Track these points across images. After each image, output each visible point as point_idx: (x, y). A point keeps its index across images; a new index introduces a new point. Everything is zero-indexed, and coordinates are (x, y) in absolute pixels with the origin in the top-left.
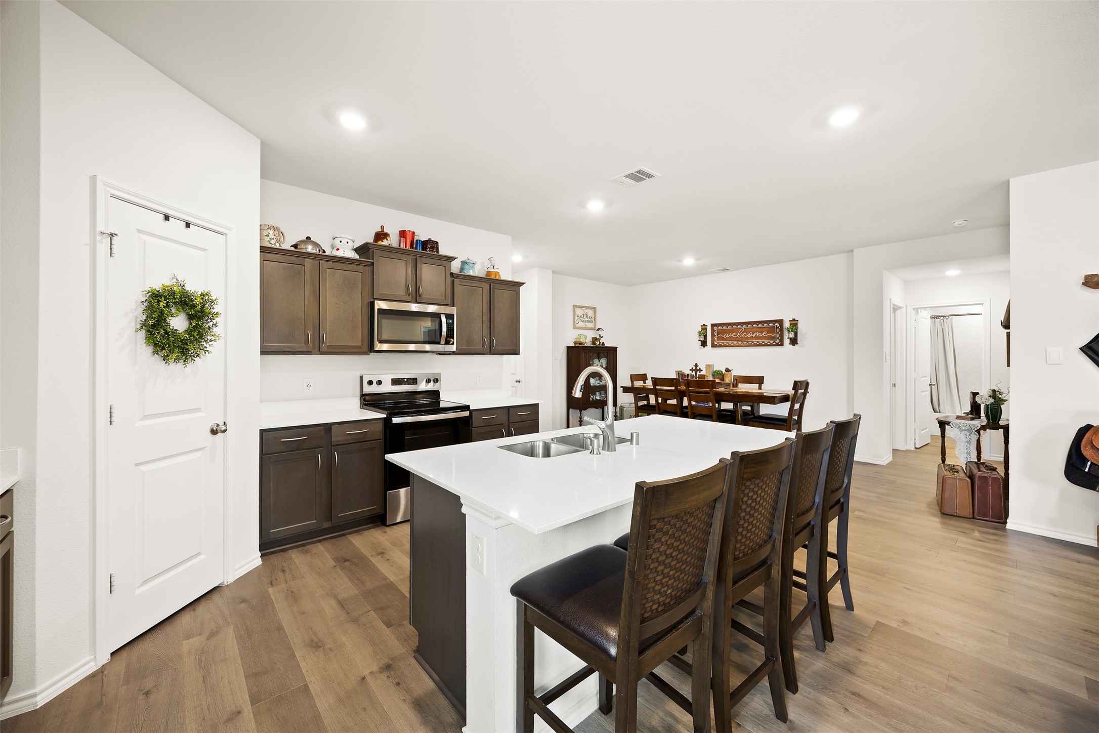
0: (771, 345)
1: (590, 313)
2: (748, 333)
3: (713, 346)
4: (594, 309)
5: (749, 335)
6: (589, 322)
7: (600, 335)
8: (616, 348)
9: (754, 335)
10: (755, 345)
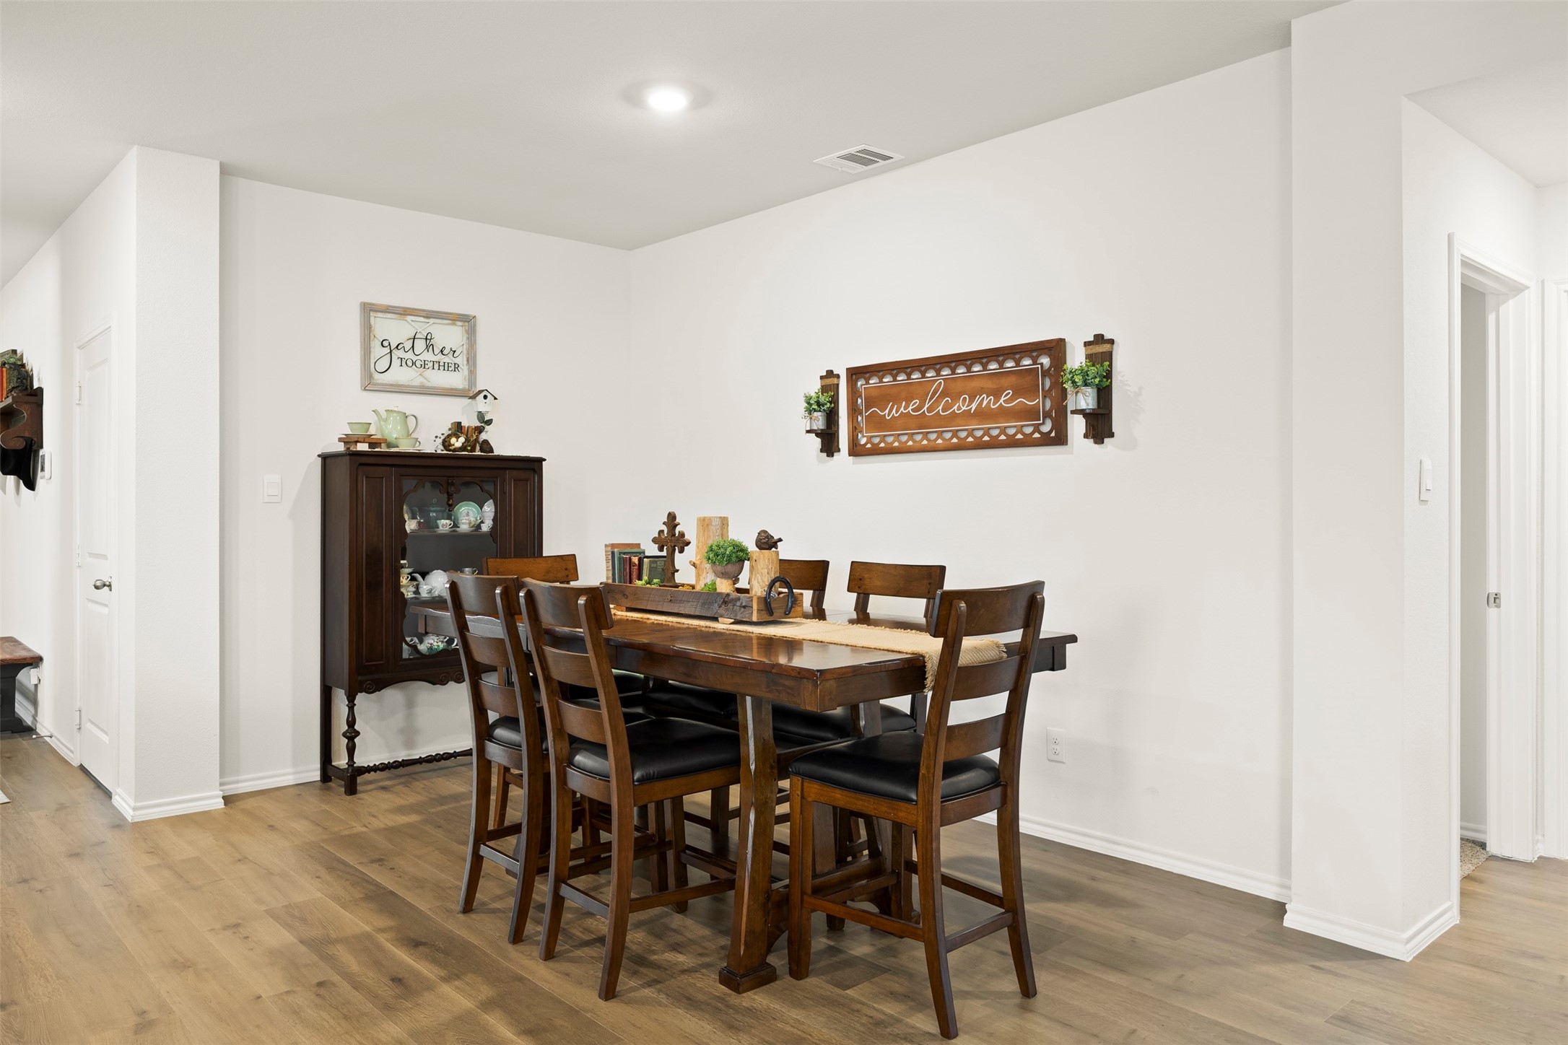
0: (1027, 443)
1: (449, 336)
2: (955, 398)
3: (856, 450)
4: (467, 321)
5: (960, 406)
6: (446, 367)
7: (481, 416)
8: (540, 461)
9: (974, 406)
10: (979, 446)
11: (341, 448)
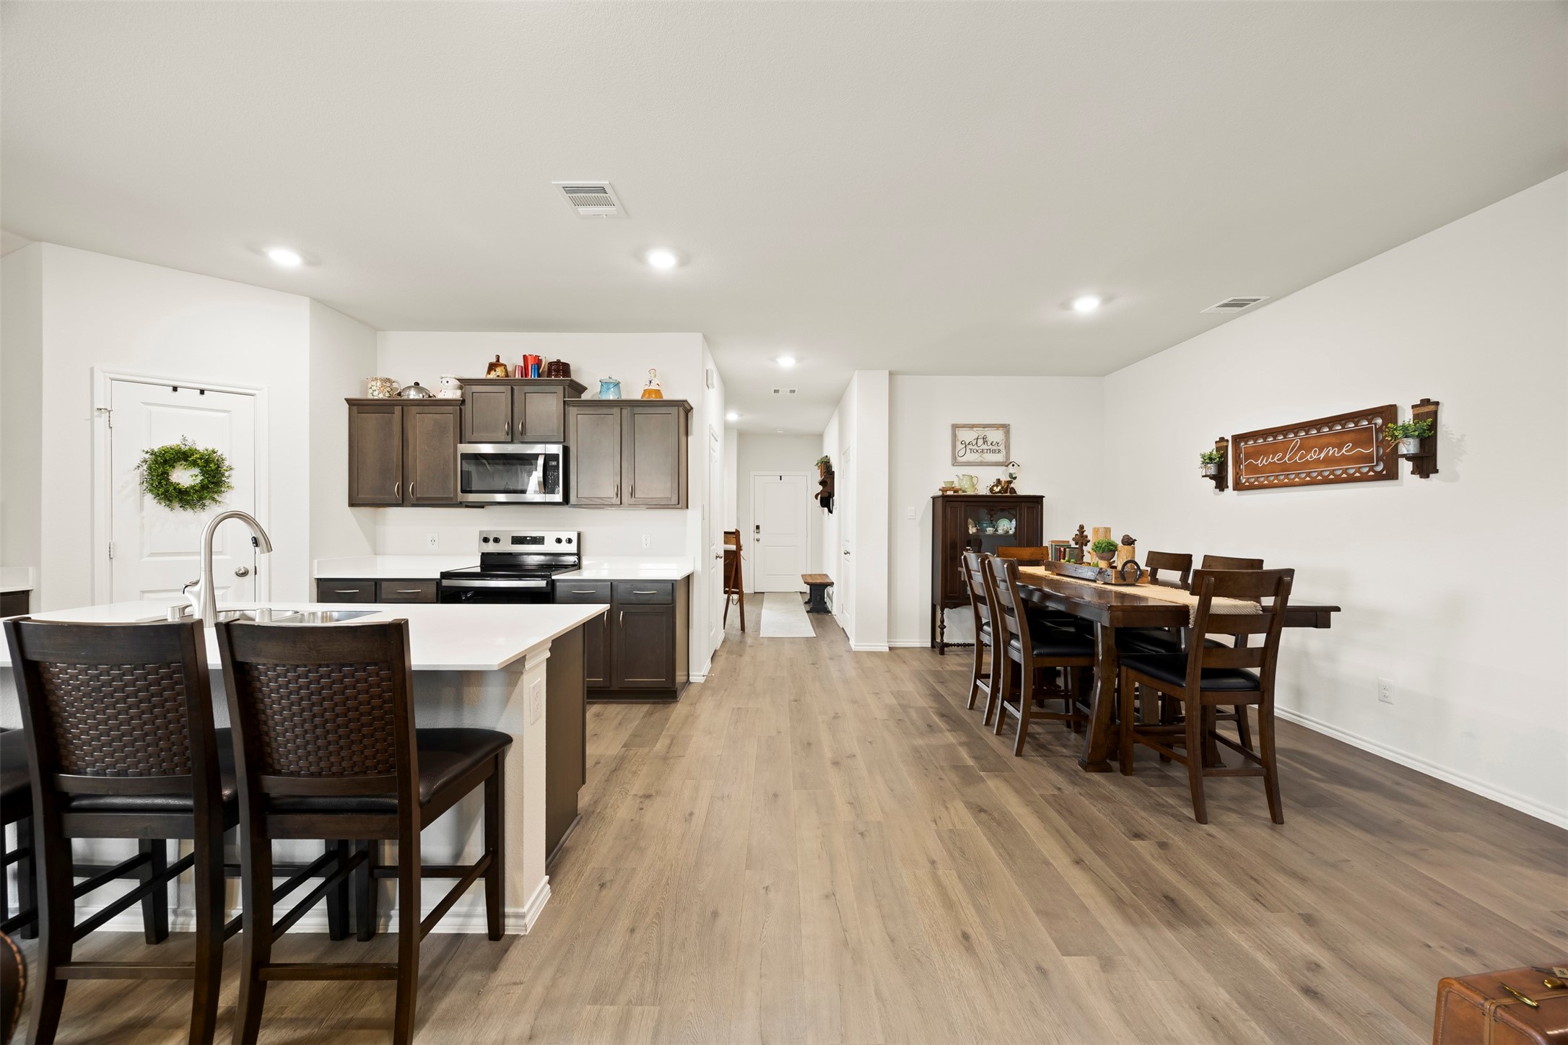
0: (1364, 478)
1: (996, 436)
2: (1309, 451)
3: (1238, 487)
4: (1005, 428)
5: (1313, 456)
6: (994, 451)
7: (1011, 475)
8: (1041, 498)
9: (1322, 456)
10: (1326, 481)
11: (940, 493)
